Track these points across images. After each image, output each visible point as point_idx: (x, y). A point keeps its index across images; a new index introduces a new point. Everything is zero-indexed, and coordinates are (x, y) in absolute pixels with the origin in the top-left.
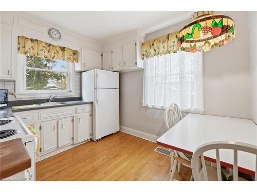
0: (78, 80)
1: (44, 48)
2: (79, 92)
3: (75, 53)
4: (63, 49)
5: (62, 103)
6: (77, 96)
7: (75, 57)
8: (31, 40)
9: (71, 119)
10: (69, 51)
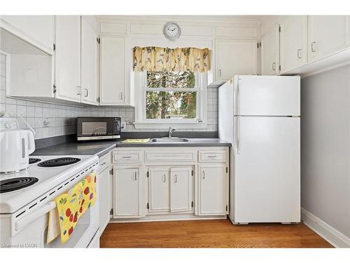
0: (212, 102)
1: (162, 57)
2: (215, 123)
3: (206, 53)
4: (187, 51)
5: (185, 141)
6: (211, 129)
7: (206, 61)
8: (148, 49)
9: (190, 169)
10: (196, 53)
